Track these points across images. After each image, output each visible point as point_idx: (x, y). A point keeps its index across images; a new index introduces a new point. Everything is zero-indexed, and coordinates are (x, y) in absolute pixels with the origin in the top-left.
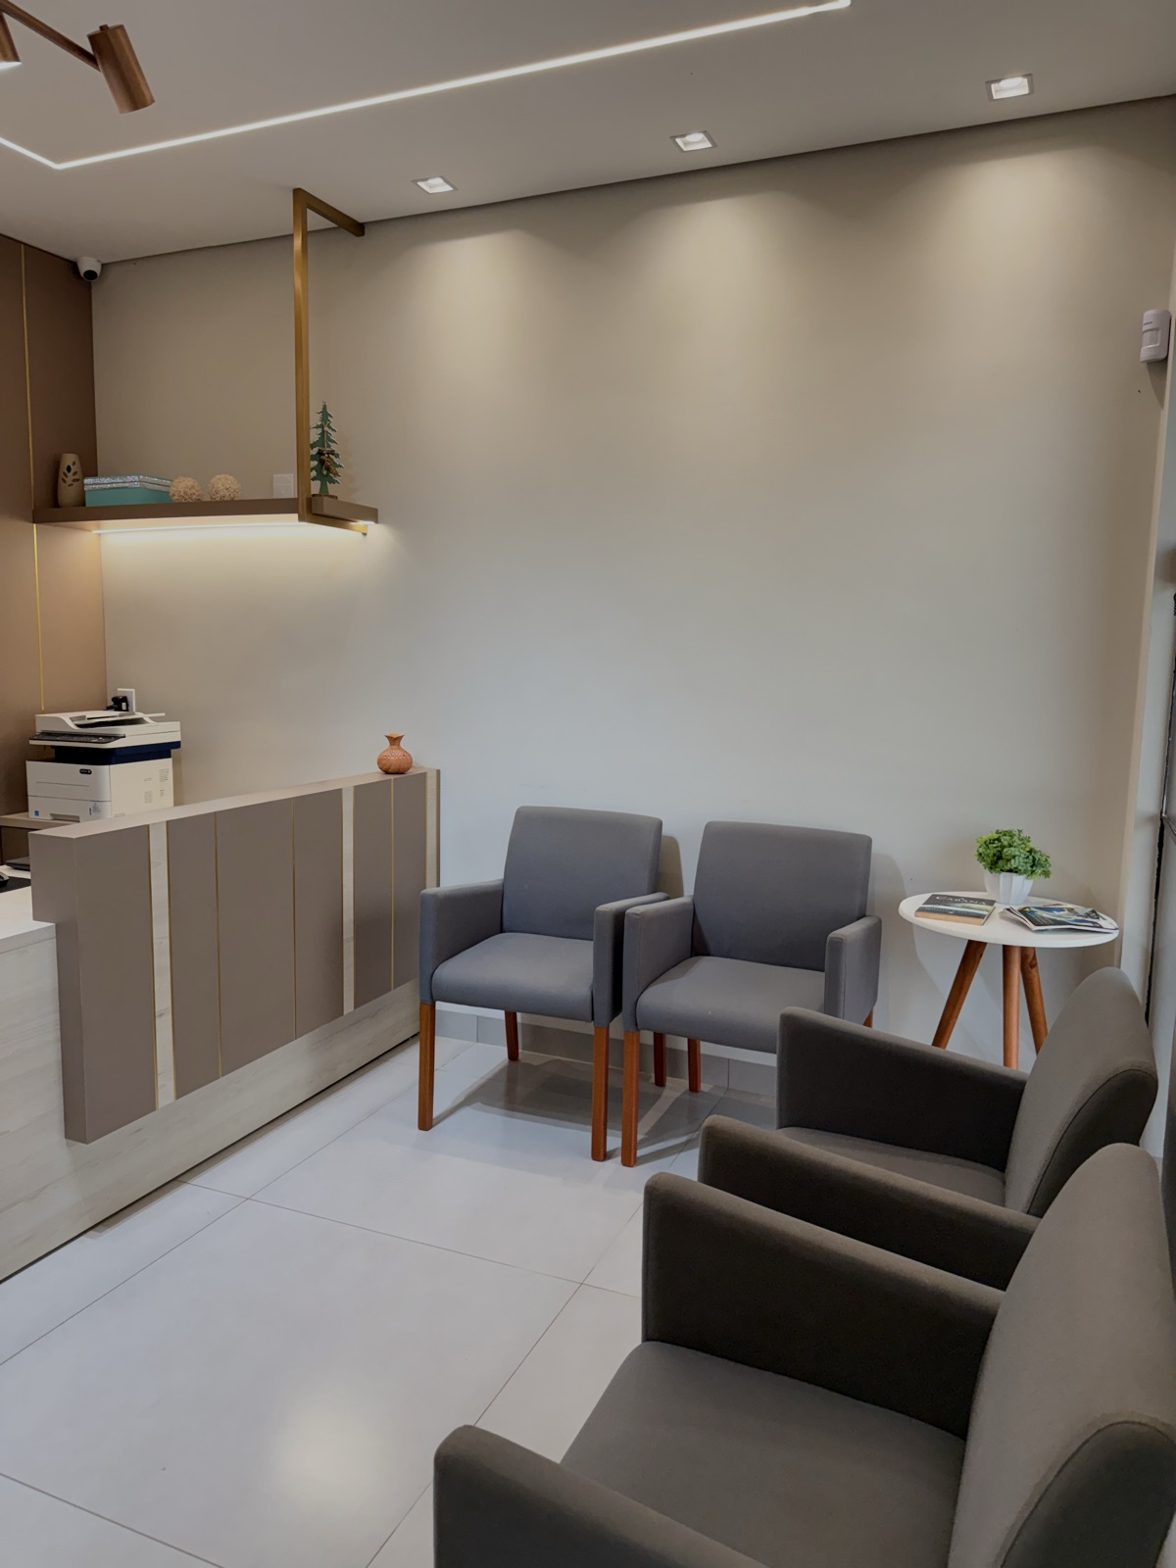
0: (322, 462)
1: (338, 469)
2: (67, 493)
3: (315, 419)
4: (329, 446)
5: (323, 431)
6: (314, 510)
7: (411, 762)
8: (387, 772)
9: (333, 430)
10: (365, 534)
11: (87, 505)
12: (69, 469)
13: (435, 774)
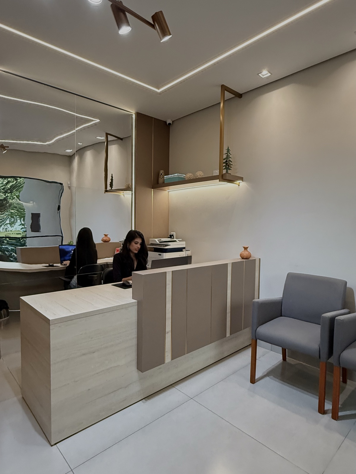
0: (227, 164)
1: (231, 166)
2: (161, 181)
4: (229, 159)
5: (228, 155)
6: (223, 178)
7: (251, 256)
8: (243, 258)
9: (231, 154)
10: (239, 185)
11: (165, 183)
12: (161, 174)
13: (259, 260)
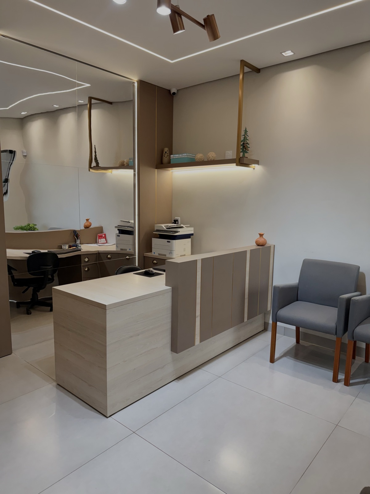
0: (244, 146)
1: (249, 149)
2: (165, 160)
3: (243, 133)
4: (246, 141)
5: (245, 137)
6: (241, 162)
7: (266, 243)
8: (258, 245)
9: (248, 136)
10: (254, 169)
11: (171, 163)
12: (166, 152)
13: (273, 246)
